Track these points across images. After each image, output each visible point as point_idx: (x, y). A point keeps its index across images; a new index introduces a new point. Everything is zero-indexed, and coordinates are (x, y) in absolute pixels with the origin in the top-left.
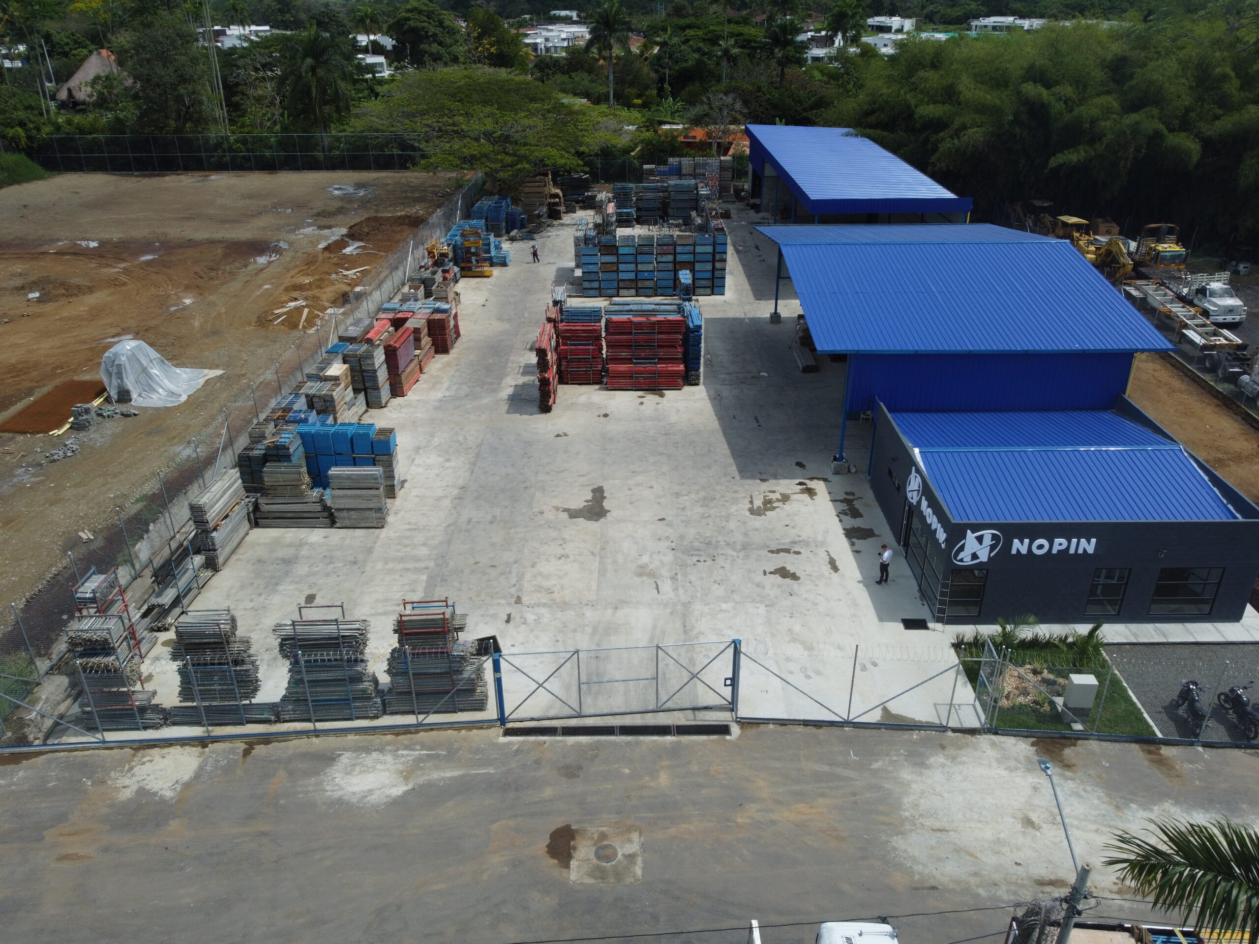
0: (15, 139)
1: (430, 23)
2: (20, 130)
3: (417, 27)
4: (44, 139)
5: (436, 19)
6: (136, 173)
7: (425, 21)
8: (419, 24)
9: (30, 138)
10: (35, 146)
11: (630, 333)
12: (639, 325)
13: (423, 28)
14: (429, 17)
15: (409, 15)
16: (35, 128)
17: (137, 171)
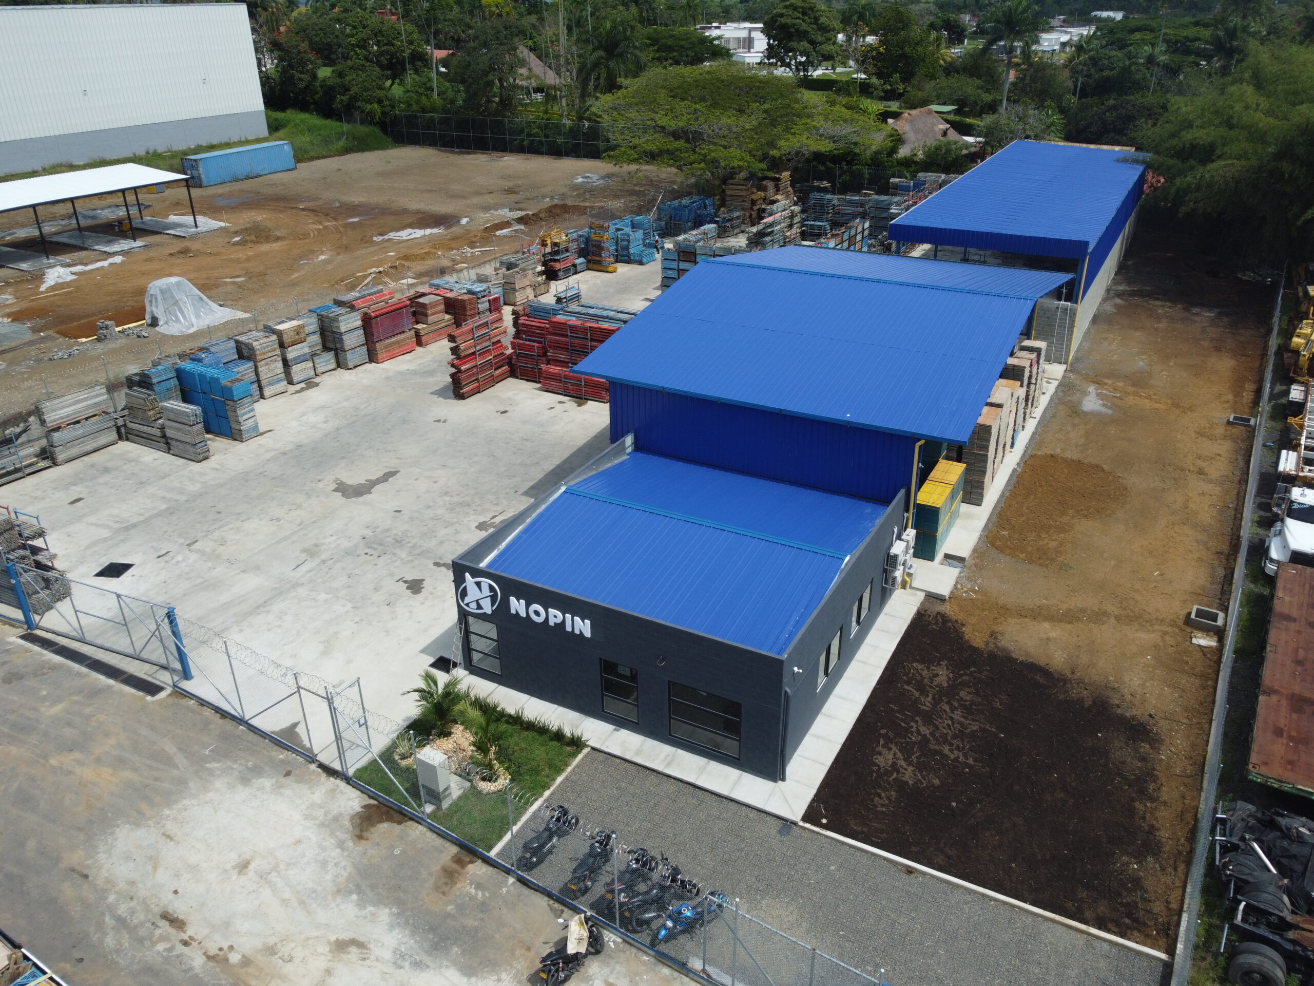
0: (371, 114)
1: (804, 21)
2: (376, 106)
3: (787, 24)
4: (396, 116)
5: (812, 16)
6: (457, 150)
7: (799, 18)
8: (789, 21)
9: (383, 113)
10: (387, 120)
11: (566, 336)
12: (573, 328)
13: (795, 24)
14: (804, 13)
15: (784, 11)
16: (390, 105)
17: (458, 148)
